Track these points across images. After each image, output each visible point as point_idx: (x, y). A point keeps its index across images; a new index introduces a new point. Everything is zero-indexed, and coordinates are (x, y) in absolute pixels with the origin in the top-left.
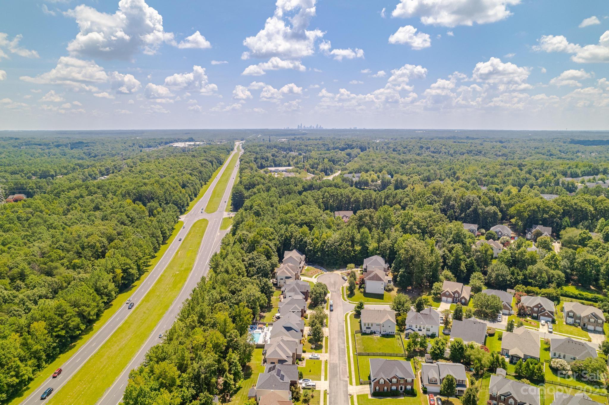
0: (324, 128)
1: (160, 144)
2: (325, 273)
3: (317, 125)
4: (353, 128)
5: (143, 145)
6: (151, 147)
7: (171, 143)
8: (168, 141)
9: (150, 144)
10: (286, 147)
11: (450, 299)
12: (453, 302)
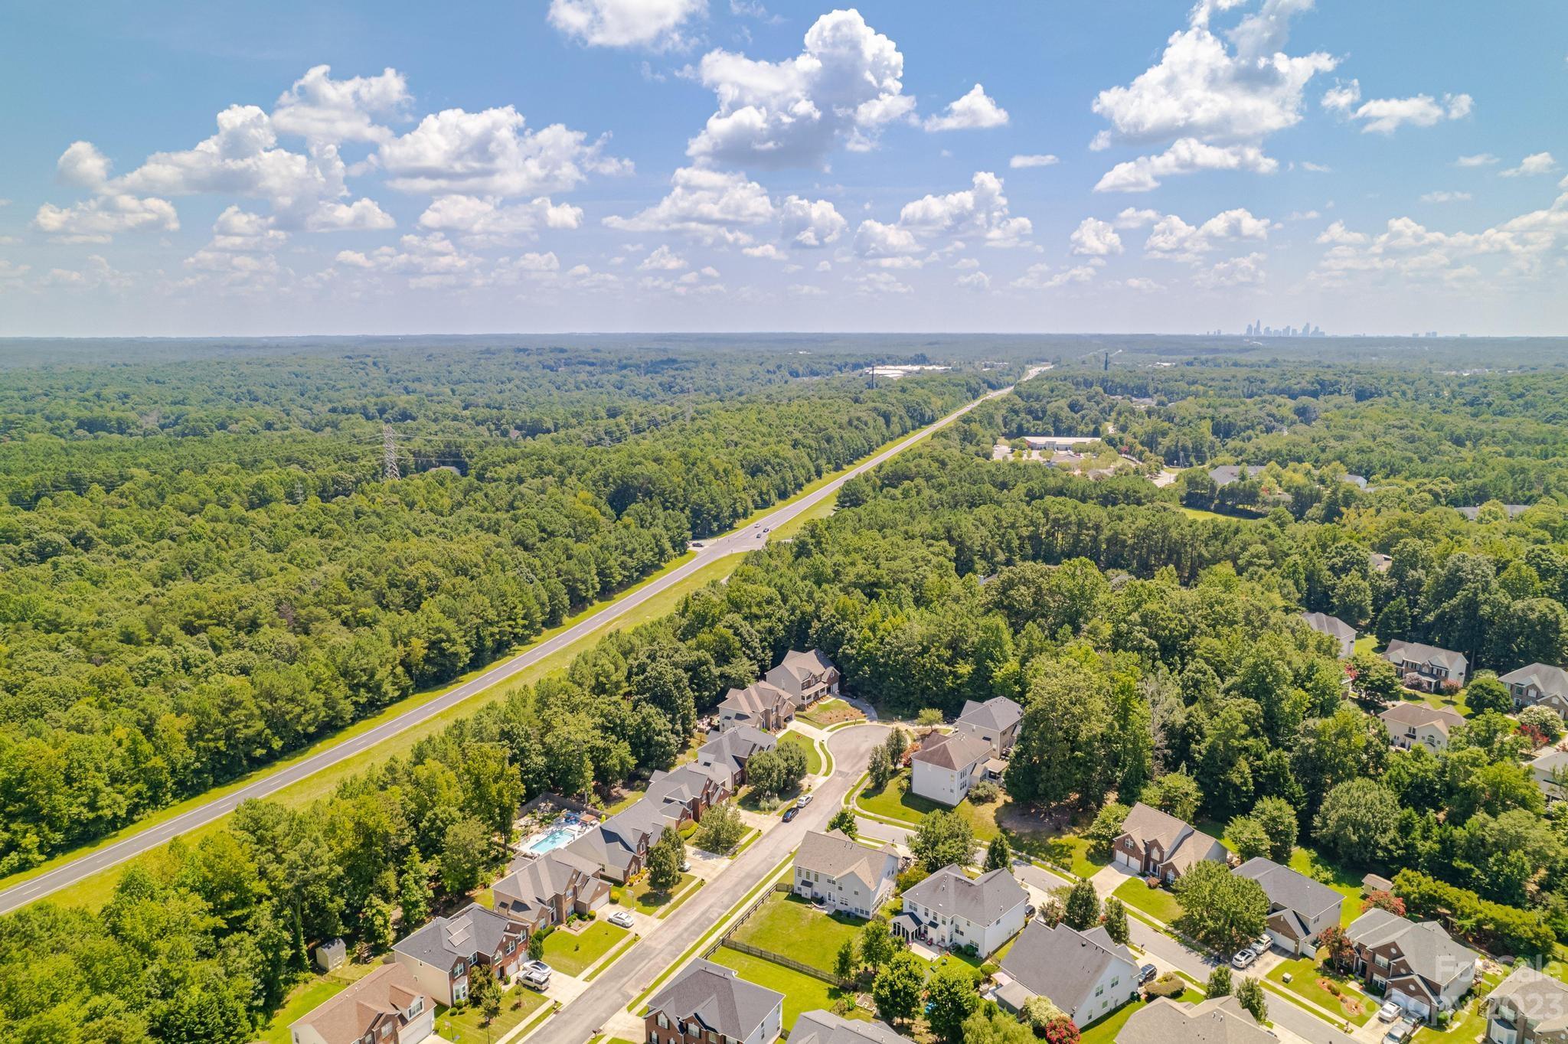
0: (1328, 334)
1: (840, 369)
2: (868, 723)
3: (1308, 326)
4: (1422, 335)
5: (801, 370)
6: (817, 374)
7: (868, 365)
8: (862, 361)
9: (816, 367)
10: (1131, 384)
11: (1136, 864)
12: (1143, 874)
